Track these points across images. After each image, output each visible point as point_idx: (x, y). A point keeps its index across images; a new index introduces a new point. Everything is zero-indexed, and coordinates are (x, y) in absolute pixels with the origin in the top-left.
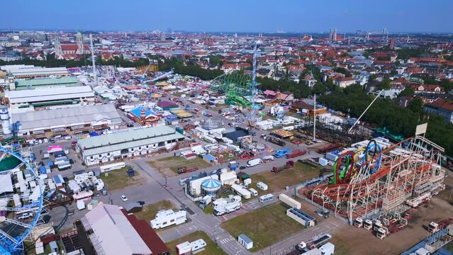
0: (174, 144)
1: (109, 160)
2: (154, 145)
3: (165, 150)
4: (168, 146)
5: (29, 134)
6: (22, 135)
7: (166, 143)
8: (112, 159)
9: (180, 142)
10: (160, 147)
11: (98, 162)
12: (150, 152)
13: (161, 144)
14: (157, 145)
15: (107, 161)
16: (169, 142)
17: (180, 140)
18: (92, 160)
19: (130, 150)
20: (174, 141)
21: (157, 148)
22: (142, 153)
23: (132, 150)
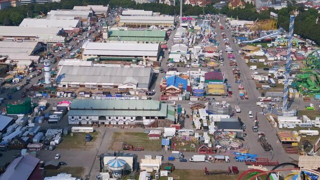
0: (153, 120)
1: (88, 123)
2: (132, 118)
3: (142, 125)
4: (146, 122)
5: (67, 86)
6: (62, 86)
7: (144, 118)
8: (90, 123)
9: (160, 120)
10: (138, 121)
11: (78, 123)
12: (127, 124)
13: (139, 118)
14: (134, 118)
15: (86, 123)
16: (147, 118)
17: (159, 118)
18: (73, 120)
19: (107, 118)
20: (153, 118)
21: (134, 121)
22: (119, 123)
23: (110, 118)
